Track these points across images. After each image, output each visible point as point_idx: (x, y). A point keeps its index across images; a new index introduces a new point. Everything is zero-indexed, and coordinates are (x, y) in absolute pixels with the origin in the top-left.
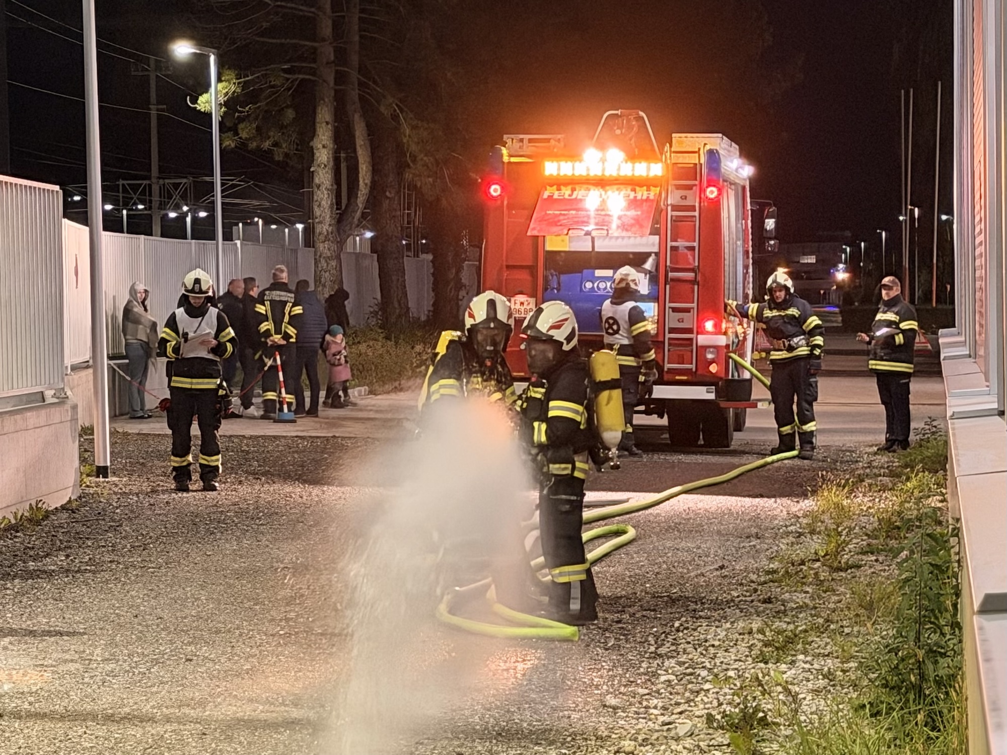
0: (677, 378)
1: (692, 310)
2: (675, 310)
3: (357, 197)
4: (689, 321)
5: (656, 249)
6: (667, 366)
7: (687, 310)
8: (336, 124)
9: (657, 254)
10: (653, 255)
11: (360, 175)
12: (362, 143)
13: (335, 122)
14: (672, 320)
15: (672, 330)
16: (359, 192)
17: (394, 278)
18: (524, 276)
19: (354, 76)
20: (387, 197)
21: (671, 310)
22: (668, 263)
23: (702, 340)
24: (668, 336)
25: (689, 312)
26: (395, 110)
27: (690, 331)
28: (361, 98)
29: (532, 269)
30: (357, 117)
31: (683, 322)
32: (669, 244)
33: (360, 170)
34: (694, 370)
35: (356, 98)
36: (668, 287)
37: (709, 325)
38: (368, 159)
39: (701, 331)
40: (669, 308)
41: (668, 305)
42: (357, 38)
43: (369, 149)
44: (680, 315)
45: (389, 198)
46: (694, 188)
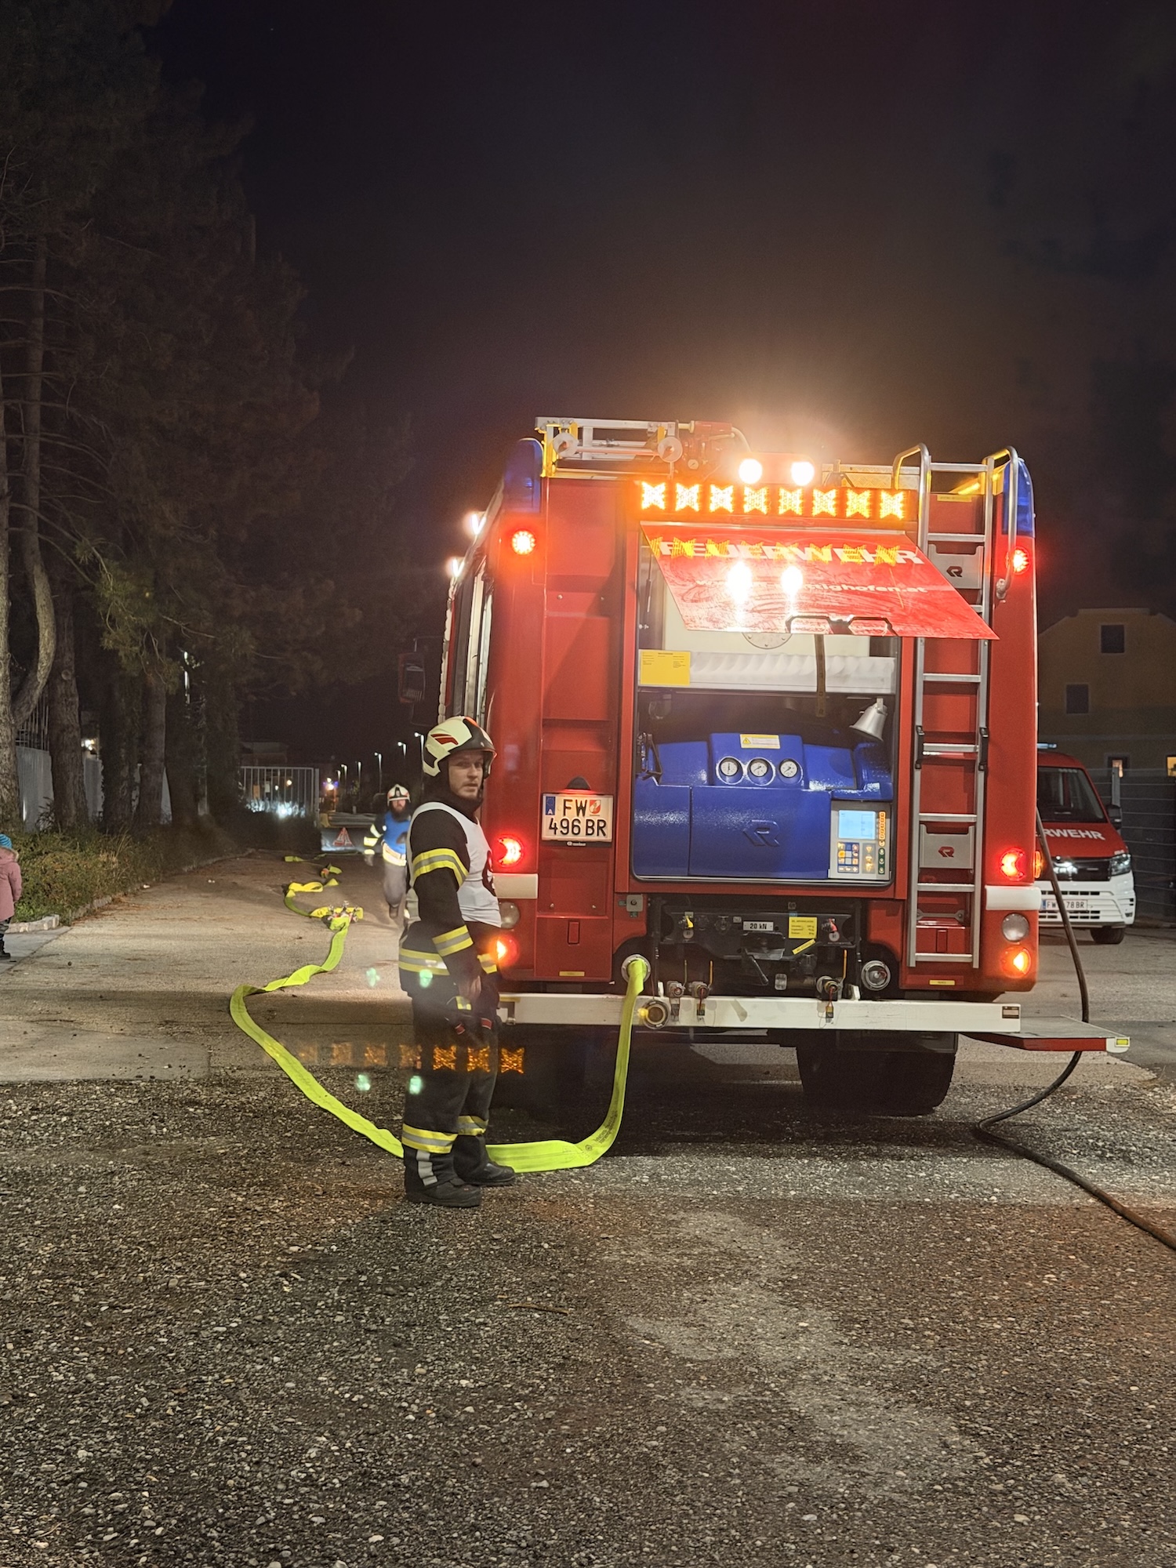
0: (933, 982)
1: (971, 828)
2: (933, 828)
3: (36, 671)
4: (965, 853)
5: (886, 688)
6: (915, 956)
7: (962, 829)
8: (10, 576)
9: (891, 701)
10: (880, 701)
11: (41, 643)
12: (44, 603)
13: (10, 573)
14: (926, 851)
15: (927, 874)
16: (39, 665)
17: (72, 775)
18: (585, 746)
19: (34, 515)
20: (62, 680)
21: (924, 827)
22: (919, 722)
23: (998, 897)
24: (917, 886)
25: (966, 832)
26: (95, 556)
27: (965, 876)
28: (43, 545)
29: (606, 730)
30: (37, 570)
31: (950, 854)
32: (923, 677)
33: (41, 636)
34: (976, 965)
35: (36, 546)
36: (917, 774)
37: (1009, 864)
38: (51, 624)
39: (992, 875)
40: (921, 823)
41: (919, 816)
42: (37, 471)
43: (52, 611)
44: (944, 839)
45: (65, 681)
46: (979, 549)
